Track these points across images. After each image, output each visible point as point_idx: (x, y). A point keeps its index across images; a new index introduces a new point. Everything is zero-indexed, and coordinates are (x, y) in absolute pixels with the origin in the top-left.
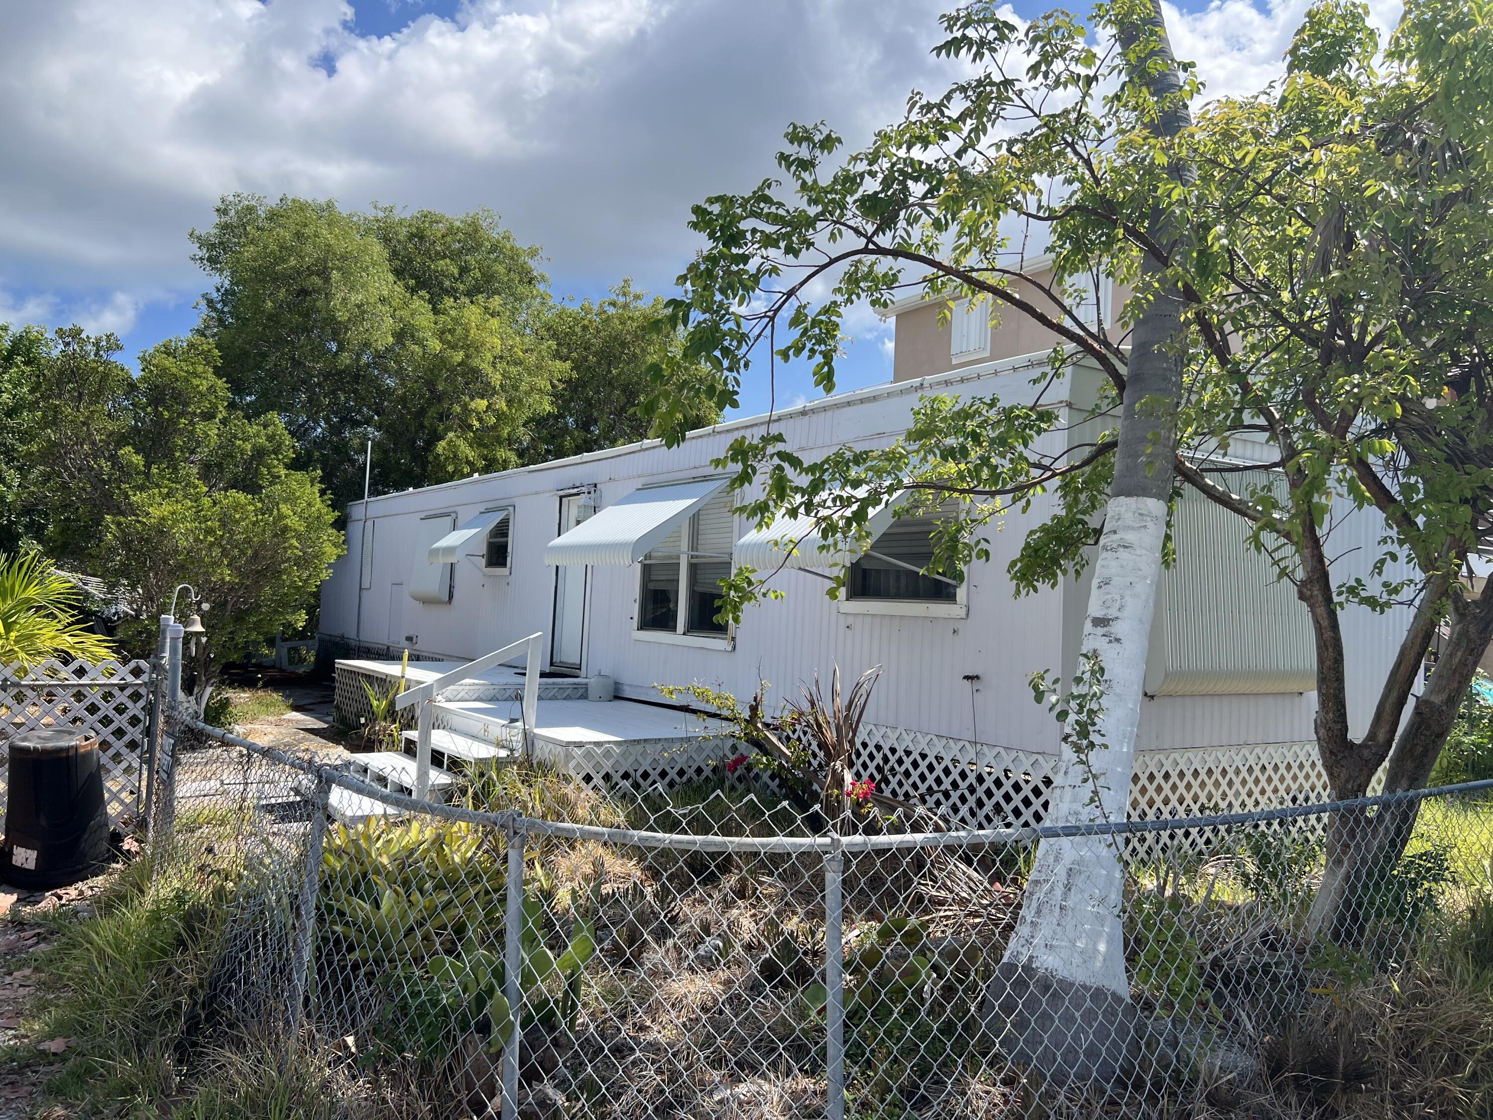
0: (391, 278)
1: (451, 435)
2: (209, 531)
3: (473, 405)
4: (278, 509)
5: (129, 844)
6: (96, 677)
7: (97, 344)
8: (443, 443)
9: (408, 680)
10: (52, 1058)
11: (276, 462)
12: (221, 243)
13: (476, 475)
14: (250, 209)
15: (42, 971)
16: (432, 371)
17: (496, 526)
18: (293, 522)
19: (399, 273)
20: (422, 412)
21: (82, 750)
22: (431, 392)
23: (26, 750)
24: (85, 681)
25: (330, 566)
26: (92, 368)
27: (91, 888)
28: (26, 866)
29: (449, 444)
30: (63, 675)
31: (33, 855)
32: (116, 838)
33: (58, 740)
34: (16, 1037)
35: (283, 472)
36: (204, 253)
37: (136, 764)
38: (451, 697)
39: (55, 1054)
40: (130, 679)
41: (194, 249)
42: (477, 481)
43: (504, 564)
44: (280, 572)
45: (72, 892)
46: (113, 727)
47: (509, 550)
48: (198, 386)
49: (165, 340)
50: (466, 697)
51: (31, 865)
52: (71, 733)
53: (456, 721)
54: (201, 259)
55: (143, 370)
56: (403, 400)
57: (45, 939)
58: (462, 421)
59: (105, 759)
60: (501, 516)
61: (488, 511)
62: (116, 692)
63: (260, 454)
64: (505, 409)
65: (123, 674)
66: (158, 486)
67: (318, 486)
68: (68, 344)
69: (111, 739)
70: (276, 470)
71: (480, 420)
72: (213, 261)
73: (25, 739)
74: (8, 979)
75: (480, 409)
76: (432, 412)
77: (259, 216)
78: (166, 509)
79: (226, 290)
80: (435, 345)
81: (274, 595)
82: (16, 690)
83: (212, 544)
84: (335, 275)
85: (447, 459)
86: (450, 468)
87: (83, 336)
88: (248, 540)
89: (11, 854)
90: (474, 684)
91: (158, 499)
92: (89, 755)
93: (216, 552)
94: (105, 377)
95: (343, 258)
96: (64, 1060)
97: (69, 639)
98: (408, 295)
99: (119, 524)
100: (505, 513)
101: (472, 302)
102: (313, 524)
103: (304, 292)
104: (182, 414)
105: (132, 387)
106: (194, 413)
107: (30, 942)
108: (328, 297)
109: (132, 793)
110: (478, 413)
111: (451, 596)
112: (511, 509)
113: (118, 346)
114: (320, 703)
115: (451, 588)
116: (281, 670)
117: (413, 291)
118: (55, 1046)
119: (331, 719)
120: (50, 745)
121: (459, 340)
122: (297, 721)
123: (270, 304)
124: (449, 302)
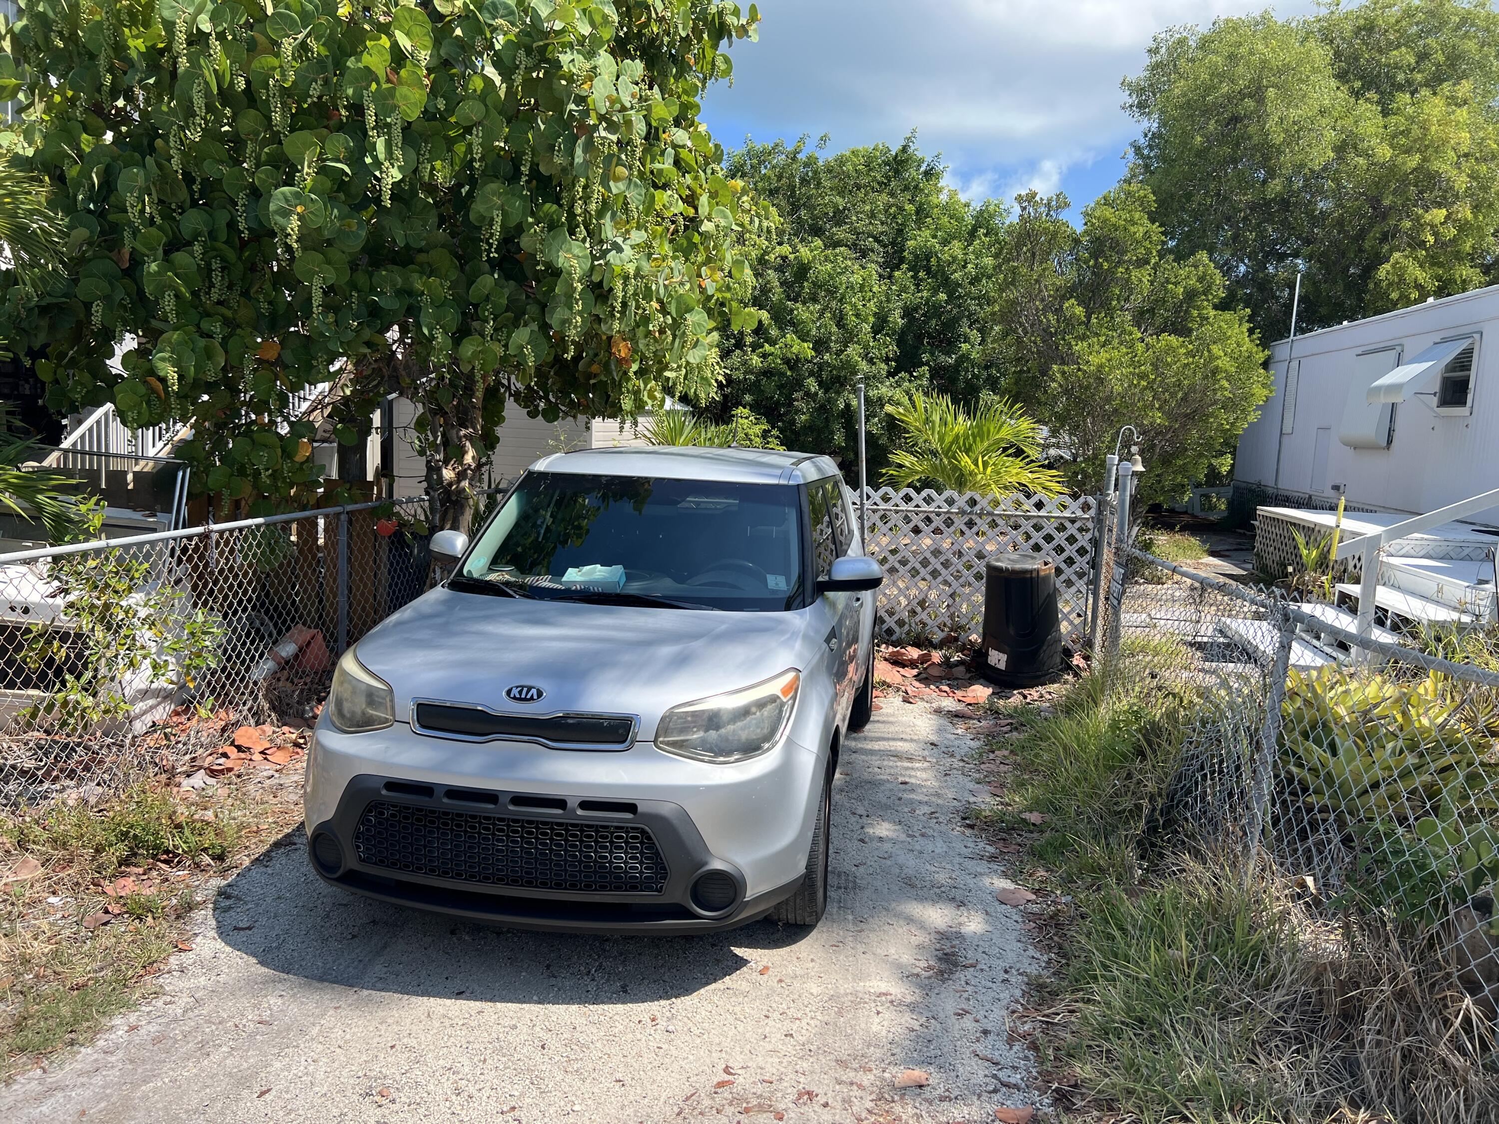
0: (1333, 83)
1: (1397, 255)
2: (1143, 376)
3: (1428, 217)
4: (1209, 351)
5: (1077, 660)
6: (1051, 510)
7: (1048, 205)
8: (1387, 266)
9: (1343, 531)
10: (1032, 827)
11: (1206, 303)
12: (1151, 85)
13: (1431, 300)
14: (1182, 42)
15: (1017, 755)
16: (1377, 184)
17: (1455, 358)
18: (1224, 363)
19: (1342, 76)
20: (1362, 234)
21: (1042, 573)
22: (1374, 209)
23: (999, 570)
24: (1043, 513)
25: (1259, 407)
26: (1044, 229)
27: (1050, 693)
28: (998, 666)
29: (1393, 266)
30: (1026, 507)
31: (1004, 657)
32: (1068, 653)
33: (1024, 563)
34: (1002, 803)
35: (1212, 313)
36: (1134, 100)
37: (1084, 589)
38: (1393, 552)
39: (1034, 825)
40: (1079, 513)
41: (1126, 98)
42: (1432, 306)
43: (1463, 403)
44: (1208, 416)
45: (1033, 693)
46: (1065, 555)
47: (1471, 385)
48: (1135, 233)
49: (1105, 192)
50: (1412, 552)
51: (1002, 666)
52: (1033, 558)
53: (1402, 578)
54: (1131, 106)
55: (1086, 224)
56: (1340, 223)
57: (1016, 729)
58: (1413, 238)
59: (1059, 583)
60: (1464, 345)
61: (1444, 340)
62: (1068, 524)
63: (1191, 295)
64: (1470, 216)
65: (1074, 509)
66: (1097, 335)
67: (1246, 326)
68: (1024, 209)
69: (1063, 566)
70: (1205, 312)
71: (1436, 234)
72: (1141, 106)
73: (998, 560)
74: (992, 756)
75: (1437, 221)
76: (1376, 232)
77: (1189, 47)
78: (1104, 356)
79: (1153, 134)
80: (1384, 152)
81: (1200, 438)
82: (990, 519)
83: (1145, 388)
84: (1271, 92)
85: (1390, 284)
86: (1394, 296)
87: (1037, 198)
88: (1179, 384)
89: (986, 655)
90: (1422, 539)
91: (1097, 347)
92: (1047, 577)
93: (1149, 396)
94: (1055, 235)
95: (1280, 72)
96: (1042, 832)
97: (1030, 475)
98: (1353, 100)
99: (1064, 373)
100: (1470, 341)
101: (1435, 94)
102: (1244, 364)
103: (1235, 119)
104: (1120, 263)
105: (1077, 241)
106: (1130, 261)
107: (1004, 729)
108: (1262, 119)
109: (1079, 615)
110: (1432, 226)
111: (1390, 442)
112: (1477, 336)
113: (1065, 203)
114: (1235, 550)
115: (1391, 431)
116: (1193, 516)
117: (1357, 94)
118: (1034, 817)
119: (1250, 566)
120: (1018, 566)
121: (1415, 141)
122: (1215, 566)
123: (1199, 139)
124: (1405, 97)
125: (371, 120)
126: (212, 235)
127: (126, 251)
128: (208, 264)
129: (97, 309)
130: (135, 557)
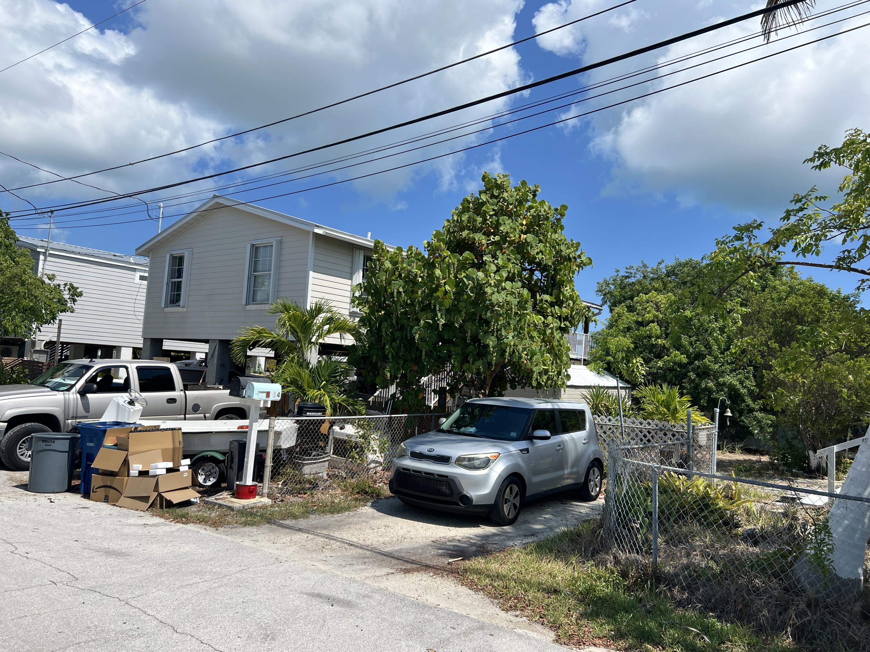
125: (438, 309)
126: (402, 338)
127: (383, 342)
128: (400, 345)
129: (374, 357)
130: (371, 421)
